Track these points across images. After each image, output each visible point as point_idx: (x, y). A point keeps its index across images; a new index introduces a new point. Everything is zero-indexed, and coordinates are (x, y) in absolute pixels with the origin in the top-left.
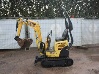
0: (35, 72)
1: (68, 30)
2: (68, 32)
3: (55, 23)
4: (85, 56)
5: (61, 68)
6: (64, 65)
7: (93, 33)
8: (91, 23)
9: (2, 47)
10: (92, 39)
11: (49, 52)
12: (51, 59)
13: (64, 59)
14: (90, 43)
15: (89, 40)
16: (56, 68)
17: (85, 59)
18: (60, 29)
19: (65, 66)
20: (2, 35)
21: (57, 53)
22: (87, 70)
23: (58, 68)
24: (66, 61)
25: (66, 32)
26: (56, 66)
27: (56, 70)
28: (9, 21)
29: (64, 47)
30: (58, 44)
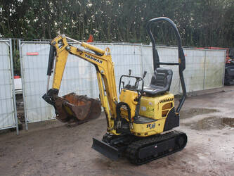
6: (172, 151)
11: (145, 125)
21: (159, 125)
26: (161, 155)
29: (172, 108)
30: (162, 102)
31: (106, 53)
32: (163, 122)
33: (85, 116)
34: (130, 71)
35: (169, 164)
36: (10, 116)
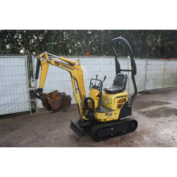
11: (105, 114)
21: (115, 114)
26: (116, 135)
29: (126, 102)
30: (117, 97)
31: (77, 63)
32: (118, 112)
33: (58, 107)
34: (97, 76)
35: (120, 142)
36: (26, 103)
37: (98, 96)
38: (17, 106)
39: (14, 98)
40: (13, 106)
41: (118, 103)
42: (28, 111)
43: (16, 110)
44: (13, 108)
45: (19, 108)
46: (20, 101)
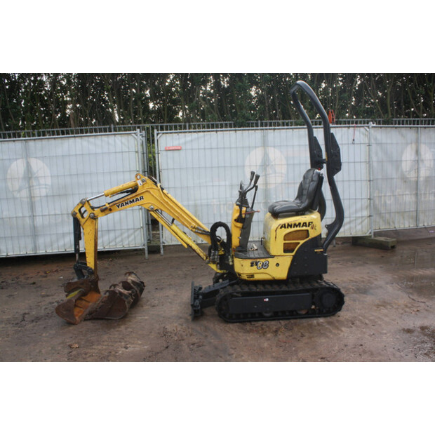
0: (194, 340)
1: (324, 171)
2: (321, 179)
3: (265, 144)
4: (388, 277)
5: (295, 324)
6: (307, 313)
7: (417, 182)
8: (407, 144)
9: (55, 246)
10: (413, 208)
11: (249, 262)
12: (254, 289)
13: (308, 286)
14: (404, 224)
15: (402, 213)
16: (274, 324)
17: (388, 286)
18: (284, 171)
19: (312, 314)
20: (53, 196)
21: (278, 265)
22: (400, 331)
23: (283, 322)
24: (313, 296)
25: (315, 178)
26: (277, 316)
27: (276, 332)
28: (78, 140)
29: (308, 239)
30: (283, 226)
36: (138, 232)
37: (237, 220)
38: (118, 237)
39: (114, 220)
40: (112, 235)
41: (285, 240)
42: (140, 250)
43: (116, 245)
44: (110, 240)
45: (122, 241)
46: (124, 227)
